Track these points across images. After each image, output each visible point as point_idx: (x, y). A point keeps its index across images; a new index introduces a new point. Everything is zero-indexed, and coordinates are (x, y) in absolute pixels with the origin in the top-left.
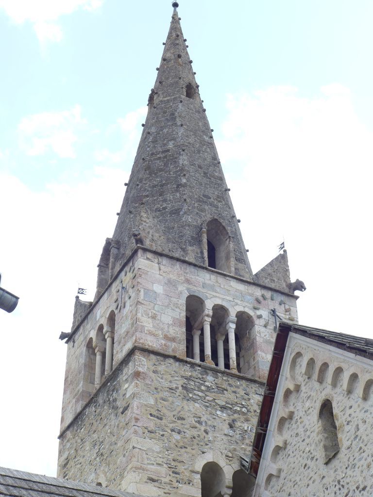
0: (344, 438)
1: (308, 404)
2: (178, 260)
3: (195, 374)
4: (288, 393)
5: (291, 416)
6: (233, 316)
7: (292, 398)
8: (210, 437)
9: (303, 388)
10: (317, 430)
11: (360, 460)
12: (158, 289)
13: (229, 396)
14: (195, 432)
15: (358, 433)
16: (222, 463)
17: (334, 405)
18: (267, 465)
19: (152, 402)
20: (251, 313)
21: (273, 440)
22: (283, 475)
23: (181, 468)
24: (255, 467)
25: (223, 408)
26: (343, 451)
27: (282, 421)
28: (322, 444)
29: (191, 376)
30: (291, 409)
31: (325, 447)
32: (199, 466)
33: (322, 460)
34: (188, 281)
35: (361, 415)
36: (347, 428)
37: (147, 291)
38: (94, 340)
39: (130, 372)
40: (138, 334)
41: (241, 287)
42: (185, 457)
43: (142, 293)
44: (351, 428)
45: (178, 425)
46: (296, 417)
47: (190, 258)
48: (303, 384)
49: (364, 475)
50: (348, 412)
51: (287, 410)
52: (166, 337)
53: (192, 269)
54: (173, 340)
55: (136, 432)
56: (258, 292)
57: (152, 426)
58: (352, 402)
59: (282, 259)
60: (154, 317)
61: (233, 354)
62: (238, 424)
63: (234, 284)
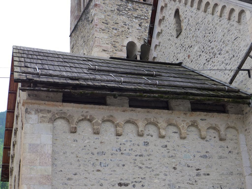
0: (184, 25)
1: (170, 12)
4: (162, 8)
7: (164, 10)
8: (130, 31)
9: (168, 5)
10: (173, 23)
11: (190, 34)
13: (139, 12)
14: (123, 29)
15: (189, 22)
16: (136, 41)
17: (180, 11)
18: (155, 41)
19: (103, 17)
21: (157, 29)
22: (161, 44)
23: (117, 45)
24: (150, 42)
25: (136, 18)
26: (183, 31)
27: (160, 21)
28: (175, 29)
29: (121, 4)
30: (164, 15)
31: (176, 30)
32: (125, 43)
33: (175, 36)
35: (190, 14)
36: (185, 21)
39: (93, 4)
42: (119, 40)
44: (186, 20)
45: (116, 26)
46: (166, 18)
48: (168, 3)
49: (191, 40)
50: (185, 13)
51: (162, 16)
55: (96, 31)
57: (103, 28)
58: (187, 9)
62: (143, 24)
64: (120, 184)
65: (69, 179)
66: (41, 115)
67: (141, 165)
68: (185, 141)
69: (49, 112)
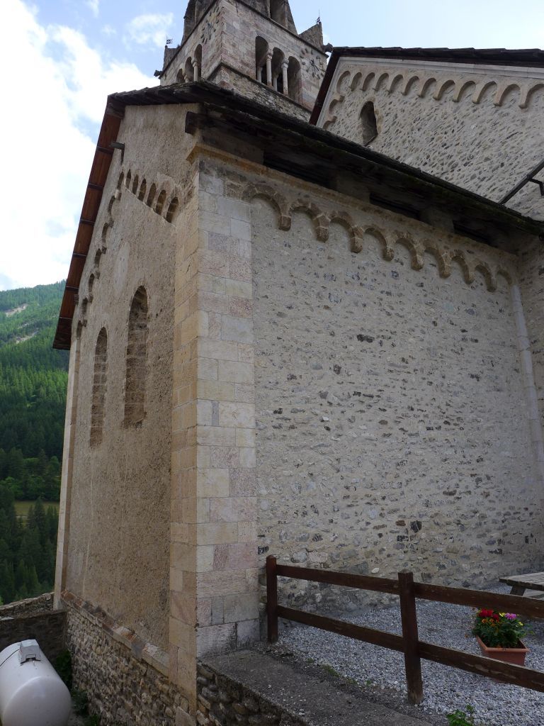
1: (350, 109)
2: (250, 8)
3: (262, 92)
4: (334, 103)
5: (334, 120)
6: (286, 58)
7: (336, 108)
9: (347, 99)
10: (357, 126)
11: (396, 139)
12: (237, 25)
15: (397, 120)
17: (375, 104)
20: (299, 60)
26: (381, 135)
27: (327, 125)
28: (361, 134)
29: (259, 93)
30: (335, 115)
34: (257, 26)
35: (400, 107)
36: (385, 119)
37: (229, 25)
38: (184, 70)
40: (223, 55)
41: (292, 40)
43: (225, 26)
44: (391, 118)
46: (338, 120)
47: (259, 9)
48: (347, 95)
49: (399, 148)
50: (388, 107)
51: (332, 116)
53: (259, 17)
54: (247, 65)
56: (303, 46)
58: (392, 99)
59: (318, 28)
60: (234, 46)
61: (286, 85)
63: (287, 36)
64: (361, 338)
65: (280, 314)
66: (229, 181)
67: (388, 310)
68: (446, 282)
69: (243, 179)
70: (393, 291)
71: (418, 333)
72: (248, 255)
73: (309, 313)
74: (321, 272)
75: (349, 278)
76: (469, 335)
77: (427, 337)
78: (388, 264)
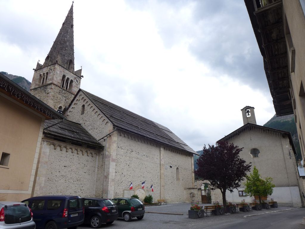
0: (85, 112)
1: (80, 104)
2: (63, 67)
5: (77, 104)
6: (70, 80)
7: (78, 101)
8: (61, 102)
9: (80, 101)
10: (81, 108)
11: (87, 117)
12: (58, 72)
13: (66, 95)
14: (59, 100)
15: (88, 113)
16: (62, 106)
17: (85, 106)
20: (73, 80)
21: (72, 106)
22: (73, 112)
23: (56, 106)
24: (68, 109)
25: (65, 97)
26: (85, 114)
27: (75, 104)
29: (60, 90)
31: (82, 112)
32: (59, 107)
33: (80, 114)
34: (64, 72)
35: (89, 110)
37: (56, 72)
38: (42, 75)
39: (50, 87)
40: (53, 81)
42: (57, 104)
44: (87, 111)
45: (57, 99)
47: (65, 67)
49: (87, 119)
50: (87, 109)
51: (76, 102)
52: (58, 82)
53: (65, 69)
54: (59, 83)
56: (75, 76)
60: (56, 78)
61: (68, 87)
62: (66, 100)
63: (72, 74)
64: (65, 166)
66: (47, 143)
67: (71, 161)
69: (50, 142)
70: (72, 158)
71: (75, 165)
72: (48, 155)
73: (56, 163)
74: (60, 156)
75: (65, 157)
76: (85, 165)
77: (77, 166)
78: (72, 154)
